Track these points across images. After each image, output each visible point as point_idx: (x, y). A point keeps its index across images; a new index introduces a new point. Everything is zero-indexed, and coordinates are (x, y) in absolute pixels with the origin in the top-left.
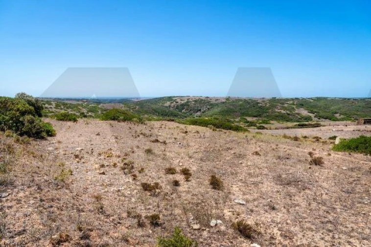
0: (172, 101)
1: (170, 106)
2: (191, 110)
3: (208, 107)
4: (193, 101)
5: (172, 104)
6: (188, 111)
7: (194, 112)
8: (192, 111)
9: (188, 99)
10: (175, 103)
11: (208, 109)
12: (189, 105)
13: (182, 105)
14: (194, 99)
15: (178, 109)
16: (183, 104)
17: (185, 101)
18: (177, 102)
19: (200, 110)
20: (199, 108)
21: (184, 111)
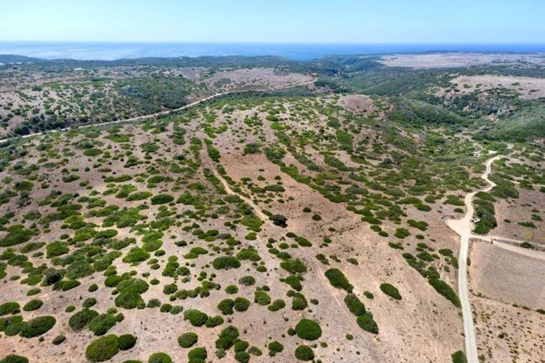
0: (449, 88)
1: (443, 97)
2: (478, 109)
3: (512, 108)
4: (486, 91)
5: (449, 94)
6: (473, 110)
7: (484, 114)
8: (481, 112)
9: (478, 86)
10: (453, 92)
11: (511, 111)
12: (476, 100)
13: (466, 98)
14: (489, 87)
15: (457, 104)
16: (467, 96)
17: (472, 90)
18: (458, 91)
19: (495, 112)
20: (495, 108)
21: (466, 109)
